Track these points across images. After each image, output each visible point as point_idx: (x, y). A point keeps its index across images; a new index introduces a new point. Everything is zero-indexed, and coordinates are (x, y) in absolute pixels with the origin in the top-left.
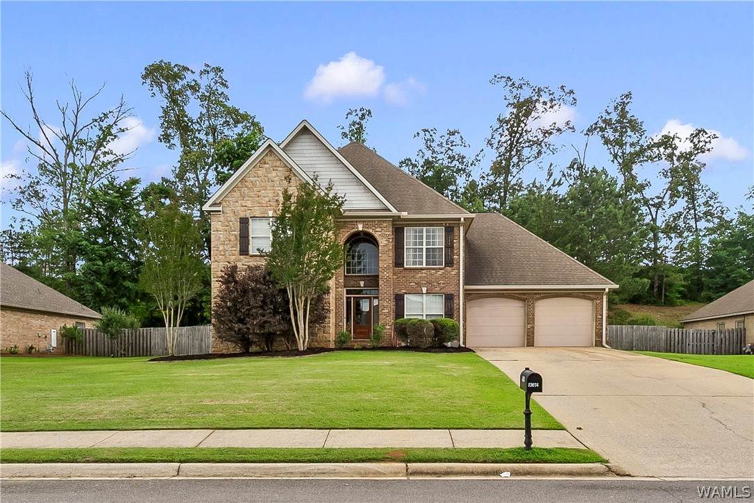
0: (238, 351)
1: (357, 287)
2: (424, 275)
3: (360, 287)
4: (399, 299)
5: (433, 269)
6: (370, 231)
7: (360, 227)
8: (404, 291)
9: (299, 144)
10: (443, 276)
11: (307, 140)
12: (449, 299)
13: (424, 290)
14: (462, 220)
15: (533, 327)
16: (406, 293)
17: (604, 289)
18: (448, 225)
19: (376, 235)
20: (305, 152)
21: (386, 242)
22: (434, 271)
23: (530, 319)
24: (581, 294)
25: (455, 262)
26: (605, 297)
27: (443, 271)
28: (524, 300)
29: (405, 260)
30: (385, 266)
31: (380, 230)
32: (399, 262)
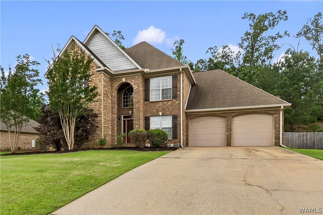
0: (55, 150)
1: (128, 114)
2: (160, 105)
3: (130, 114)
4: (147, 120)
5: (165, 101)
6: (129, 82)
7: (124, 80)
8: (150, 115)
9: (94, 39)
10: (171, 105)
11: (98, 37)
12: (175, 118)
13: (161, 113)
14: (181, 70)
15: (230, 134)
16: (150, 116)
17: (280, 107)
18: (174, 74)
19: (132, 84)
20: (97, 43)
21: (137, 87)
22: (166, 102)
23: (229, 129)
24: (264, 112)
25: (178, 96)
26: (281, 113)
27: (171, 102)
28: (224, 117)
29: (150, 97)
30: (137, 101)
31: (134, 80)
32: (147, 98)
